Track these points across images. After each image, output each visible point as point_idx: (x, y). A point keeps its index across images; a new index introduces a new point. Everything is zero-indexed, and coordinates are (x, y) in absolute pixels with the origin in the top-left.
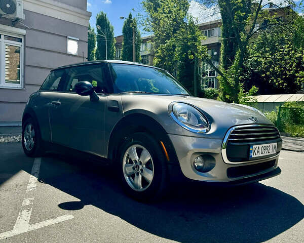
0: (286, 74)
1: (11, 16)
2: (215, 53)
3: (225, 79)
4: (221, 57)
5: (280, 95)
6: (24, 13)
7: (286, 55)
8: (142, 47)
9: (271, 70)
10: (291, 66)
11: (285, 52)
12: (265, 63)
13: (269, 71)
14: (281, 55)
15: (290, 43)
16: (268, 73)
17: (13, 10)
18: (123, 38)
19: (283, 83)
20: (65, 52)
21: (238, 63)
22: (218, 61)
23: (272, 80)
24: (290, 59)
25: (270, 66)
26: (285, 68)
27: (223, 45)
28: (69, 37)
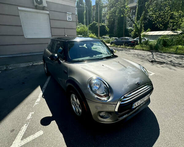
0: (164, 22)
1: (41, 6)
2: (134, 11)
3: (136, 25)
4: (136, 13)
5: (160, 31)
6: (46, 3)
7: (166, 13)
8: (103, 10)
9: (157, 20)
10: (167, 18)
11: (166, 11)
12: (155, 17)
13: (156, 21)
14: (163, 13)
15: (169, 7)
16: (156, 22)
17: (41, 2)
18: (95, 6)
19: (162, 26)
20: (66, 20)
21: (143, 18)
22: (135, 15)
23: (157, 25)
24: (167, 15)
25: (158, 19)
26: (164, 19)
27: (137, 7)
28: (67, 13)
